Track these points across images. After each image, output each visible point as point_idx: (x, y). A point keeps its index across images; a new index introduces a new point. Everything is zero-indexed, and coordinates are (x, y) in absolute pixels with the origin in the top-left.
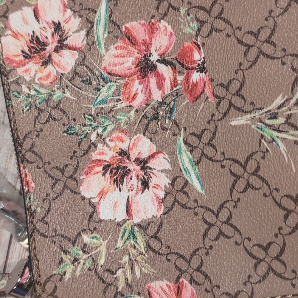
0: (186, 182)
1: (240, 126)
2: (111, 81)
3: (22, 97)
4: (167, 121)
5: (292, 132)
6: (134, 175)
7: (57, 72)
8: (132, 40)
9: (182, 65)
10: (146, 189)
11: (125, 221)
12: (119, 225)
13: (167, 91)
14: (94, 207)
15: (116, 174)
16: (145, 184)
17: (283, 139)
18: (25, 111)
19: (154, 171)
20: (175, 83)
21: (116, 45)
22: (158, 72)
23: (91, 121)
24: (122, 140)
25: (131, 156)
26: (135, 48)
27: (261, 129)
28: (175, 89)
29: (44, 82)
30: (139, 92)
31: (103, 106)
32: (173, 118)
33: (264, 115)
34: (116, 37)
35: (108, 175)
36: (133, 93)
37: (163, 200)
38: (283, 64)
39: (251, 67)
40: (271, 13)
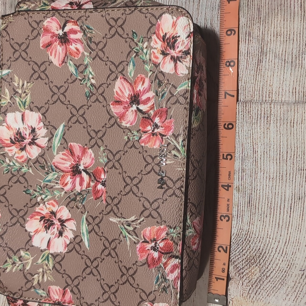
0: (82, 240)
1: (113, 222)
2: (56, 171)
3: (5, 165)
4: (80, 204)
5: (134, 237)
6: (56, 226)
7: (27, 156)
8: (72, 153)
9: (95, 178)
10: (61, 237)
11: (45, 250)
12: (42, 251)
13: (84, 188)
14: (31, 237)
15: (47, 223)
16: (61, 234)
17: (130, 238)
18: (5, 173)
19: (67, 228)
20: (88, 185)
21: (63, 152)
22: (81, 176)
23: (40, 190)
24: (54, 206)
25: (57, 216)
26: (73, 158)
27: (122, 229)
28: (88, 189)
29: (19, 160)
30: (69, 183)
31: (49, 184)
32: (84, 204)
33: (125, 222)
34: (64, 148)
35: (42, 222)
36: (66, 182)
37: (68, 245)
38: (140, 200)
39: (125, 195)
40: (141, 171)
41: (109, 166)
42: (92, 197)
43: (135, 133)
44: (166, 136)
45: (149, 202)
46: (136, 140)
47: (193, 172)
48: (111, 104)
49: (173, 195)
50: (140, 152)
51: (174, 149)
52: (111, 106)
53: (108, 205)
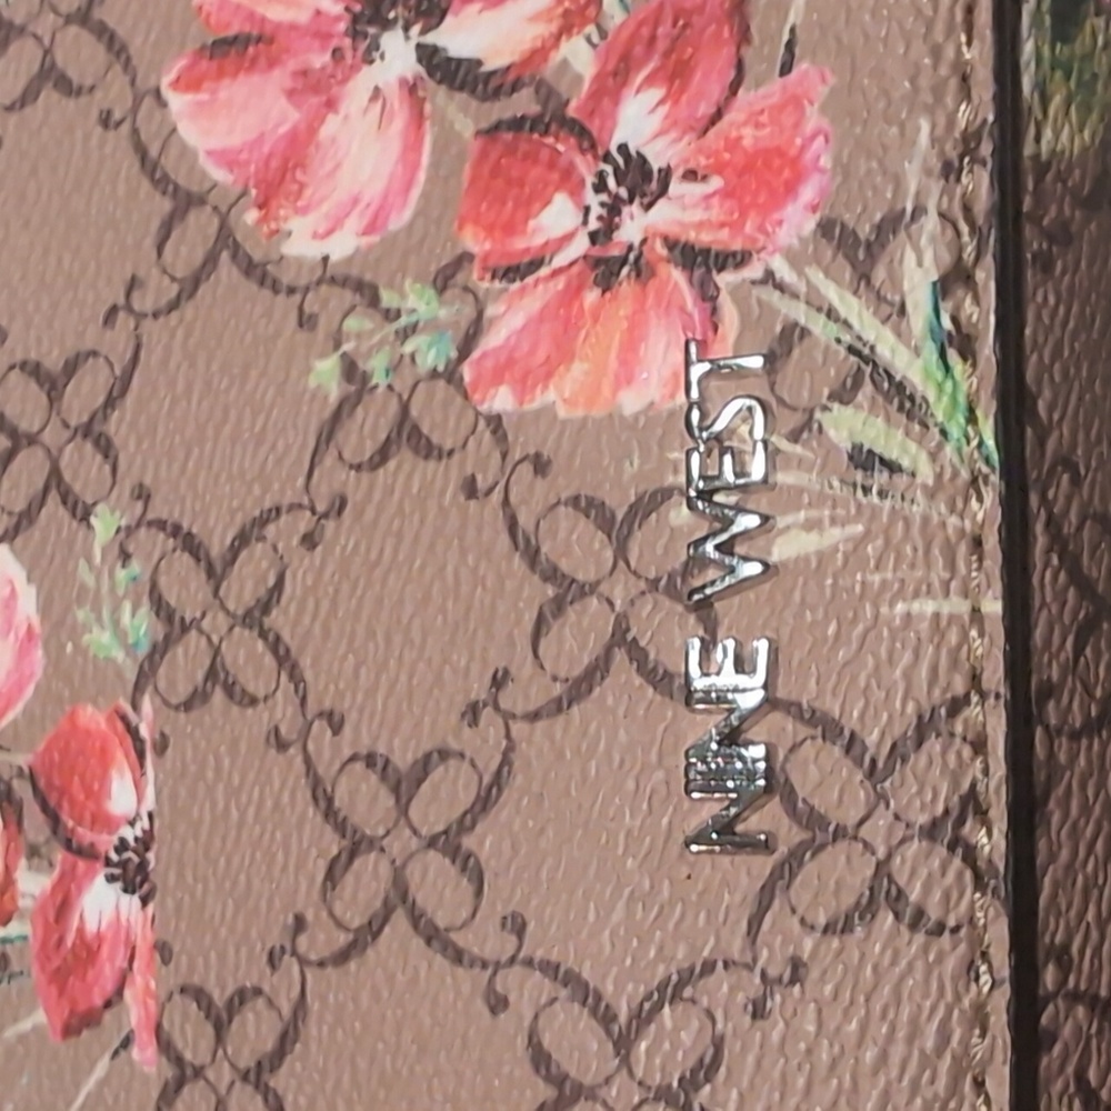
9: (54, 823)
20: (3, 899)
38: (497, 1004)
39: (342, 957)
40: (499, 681)
41: (172, 683)
42: (30, 1011)
43: (418, 301)
44: (740, 259)
45: (606, 1018)
46: (434, 374)
47: (1079, 651)
48: (176, 84)
49: (866, 910)
50: (470, 489)
51: (844, 394)
52: (177, 102)
53: (180, 1083)
